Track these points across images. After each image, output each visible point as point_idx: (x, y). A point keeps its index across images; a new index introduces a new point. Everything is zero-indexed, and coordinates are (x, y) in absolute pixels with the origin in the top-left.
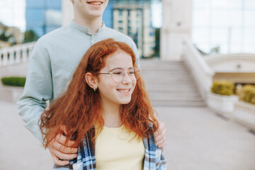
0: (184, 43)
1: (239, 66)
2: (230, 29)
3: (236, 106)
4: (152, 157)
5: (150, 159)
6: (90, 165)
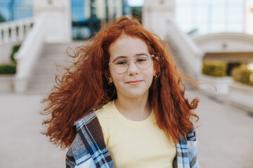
0: (169, 22)
1: (225, 46)
3: (231, 88)
4: (184, 151)
5: (182, 153)
6: (102, 160)
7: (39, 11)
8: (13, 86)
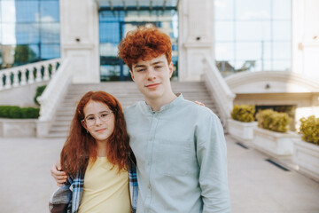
0: (204, 61)
2: (263, 42)
7: (66, 50)
8: (35, 130)
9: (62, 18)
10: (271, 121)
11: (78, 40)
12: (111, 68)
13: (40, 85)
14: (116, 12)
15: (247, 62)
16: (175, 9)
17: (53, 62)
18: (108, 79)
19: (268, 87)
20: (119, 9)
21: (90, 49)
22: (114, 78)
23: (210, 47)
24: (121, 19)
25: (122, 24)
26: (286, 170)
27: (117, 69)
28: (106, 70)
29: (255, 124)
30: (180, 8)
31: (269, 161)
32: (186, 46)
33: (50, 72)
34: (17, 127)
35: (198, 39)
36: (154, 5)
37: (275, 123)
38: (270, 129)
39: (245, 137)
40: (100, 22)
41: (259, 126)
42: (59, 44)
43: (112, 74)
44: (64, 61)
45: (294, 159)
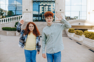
7: (24, 12)
8: (15, 34)
9: (23, 4)
10: (78, 32)
11: (27, 10)
12: (36, 18)
13: (17, 22)
14: (38, 2)
15: (75, 17)
16: (54, 2)
17: (20, 16)
18: (35, 21)
19: (79, 24)
20: (39, 2)
21: (30, 12)
22: (36, 21)
23: (64, 13)
24: (39, 4)
25: (39, 6)
26: (81, 45)
27: (38, 18)
28: (35, 18)
29: (74, 33)
30: (56, 2)
31: (77, 43)
32: (57, 12)
33: (19, 19)
34: (11, 33)
35: (60, 10)
36: (48, 1)
37: (79, 33)
38: (78, 35)
39: (72, 37)
40: (33, 5)
41: (75, 34)
42: (22, 11)
43: (36, 19)
44: (23, 16)
45: (83, 42)
